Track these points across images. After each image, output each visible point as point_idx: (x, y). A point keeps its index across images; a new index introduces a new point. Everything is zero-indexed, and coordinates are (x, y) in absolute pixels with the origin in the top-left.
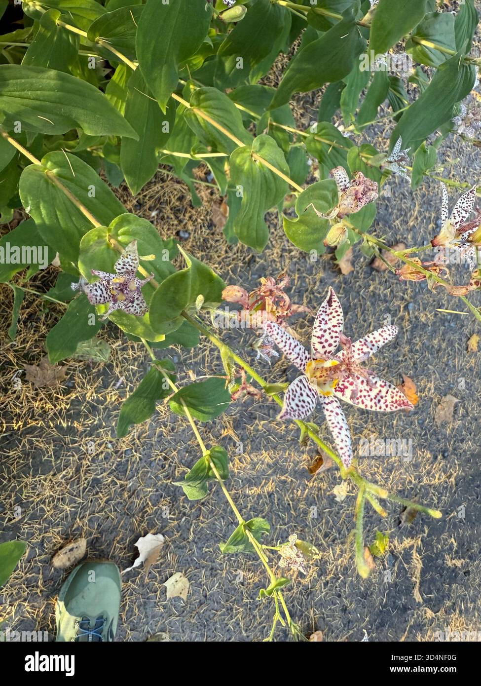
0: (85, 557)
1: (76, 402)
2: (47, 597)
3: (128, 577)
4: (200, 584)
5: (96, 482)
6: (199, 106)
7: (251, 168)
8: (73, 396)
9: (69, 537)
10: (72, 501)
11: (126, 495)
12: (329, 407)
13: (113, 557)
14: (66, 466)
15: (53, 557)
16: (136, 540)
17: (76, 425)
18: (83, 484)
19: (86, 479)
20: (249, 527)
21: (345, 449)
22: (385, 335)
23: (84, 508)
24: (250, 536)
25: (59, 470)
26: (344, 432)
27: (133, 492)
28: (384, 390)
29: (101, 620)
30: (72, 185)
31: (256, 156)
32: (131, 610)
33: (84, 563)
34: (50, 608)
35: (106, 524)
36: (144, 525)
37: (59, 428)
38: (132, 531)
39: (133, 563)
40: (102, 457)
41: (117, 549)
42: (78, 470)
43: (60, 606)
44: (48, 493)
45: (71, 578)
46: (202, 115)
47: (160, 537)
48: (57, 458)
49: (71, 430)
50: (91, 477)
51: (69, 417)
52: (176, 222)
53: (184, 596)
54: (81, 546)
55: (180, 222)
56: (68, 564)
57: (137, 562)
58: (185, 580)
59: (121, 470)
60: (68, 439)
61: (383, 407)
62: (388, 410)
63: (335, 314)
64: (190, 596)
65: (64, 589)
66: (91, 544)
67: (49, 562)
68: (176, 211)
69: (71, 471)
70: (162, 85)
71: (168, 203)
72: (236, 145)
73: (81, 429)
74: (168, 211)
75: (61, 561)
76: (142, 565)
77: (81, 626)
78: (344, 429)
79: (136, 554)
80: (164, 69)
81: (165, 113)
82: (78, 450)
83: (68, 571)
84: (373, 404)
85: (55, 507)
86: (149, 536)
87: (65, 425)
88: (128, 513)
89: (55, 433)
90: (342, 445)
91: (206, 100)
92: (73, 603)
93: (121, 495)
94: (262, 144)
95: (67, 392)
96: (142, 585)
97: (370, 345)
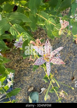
0: (33, 90)
1: (31, 66)
2: (28, 96)
3: (40, 94)
4: (52, 98)
5: (34, 78)
6: (40, 15)
7: (49, 24)
8: (30, 65)
9: (31, 87)
10: (31, 81)
11: (39, 81)
12: (47, 63)
13: (37, 91)
14: (30, 75)
15: (28, 89)
16: (41, 89)
17: (31, 69)
18: (32, 79)
19: (33, 78)
20: (54, 88)
21: (48, 72)
22: (60, 49)
23: (33, 82)
24: (55, 90)
25: (29, 76)
26: (49, 69)
27: (40, 81)
28: (59, 60)
29: (36, 101)
30: (18, 29)
31: (49, 22)
32: (41, 100)
33: (33, 91)
34: (28, 98)
35: (36, 85)
36: (42, 86)
37: (28, 69)
38: (40, 87)
39: (40, 92)
40: (35, 74)
41: (38, 89)
42: (31, 76)
43: (29, 97)
44: (27, 79)
45: (31, 93)
46: (41, 16)
47: (45, 88)
48: (28, 74)
49: (30, 70)
50: (34, 77)
51: (30, 68)
52: (45, 36)
53: (49, 99)
54: (32, 88)
55: (46, 36)
56: (30, 91)
57: (41, 92)
58: (49, 96)
59: (38, 77)
60: (30, 71)
61: (58, 64)
62: (59, 64)
63: (49, 45)
64: (50, 99)
65: (30, 95)
66: (34, 88)
67: (28, 90)
68: (45, 35)
69: (30, 76)
70: (34, 12)
71: (44, 33)
72: (46, 20)
73: (32, 70)
74: (44, 35)
75: (29, 90)
76: (42, 93)
77: (32, 101)
78: (49, 68)
79: (41, 91)
80: (35, 10)
81: (35, 17)
82: (31, 73)
83: (31, 92)
84: (56, 63)
85: (28, 82)
86: (43, 88)
87: (29, 69)
88: (40, 84)
89: (28, 70)
90: (48, 71)
91: (41, 14)
92: (31, 97)
93: (38, 81)
94: (50, 19)
95: (29, 64)
96: (42, 96)
97: (57, 51)
